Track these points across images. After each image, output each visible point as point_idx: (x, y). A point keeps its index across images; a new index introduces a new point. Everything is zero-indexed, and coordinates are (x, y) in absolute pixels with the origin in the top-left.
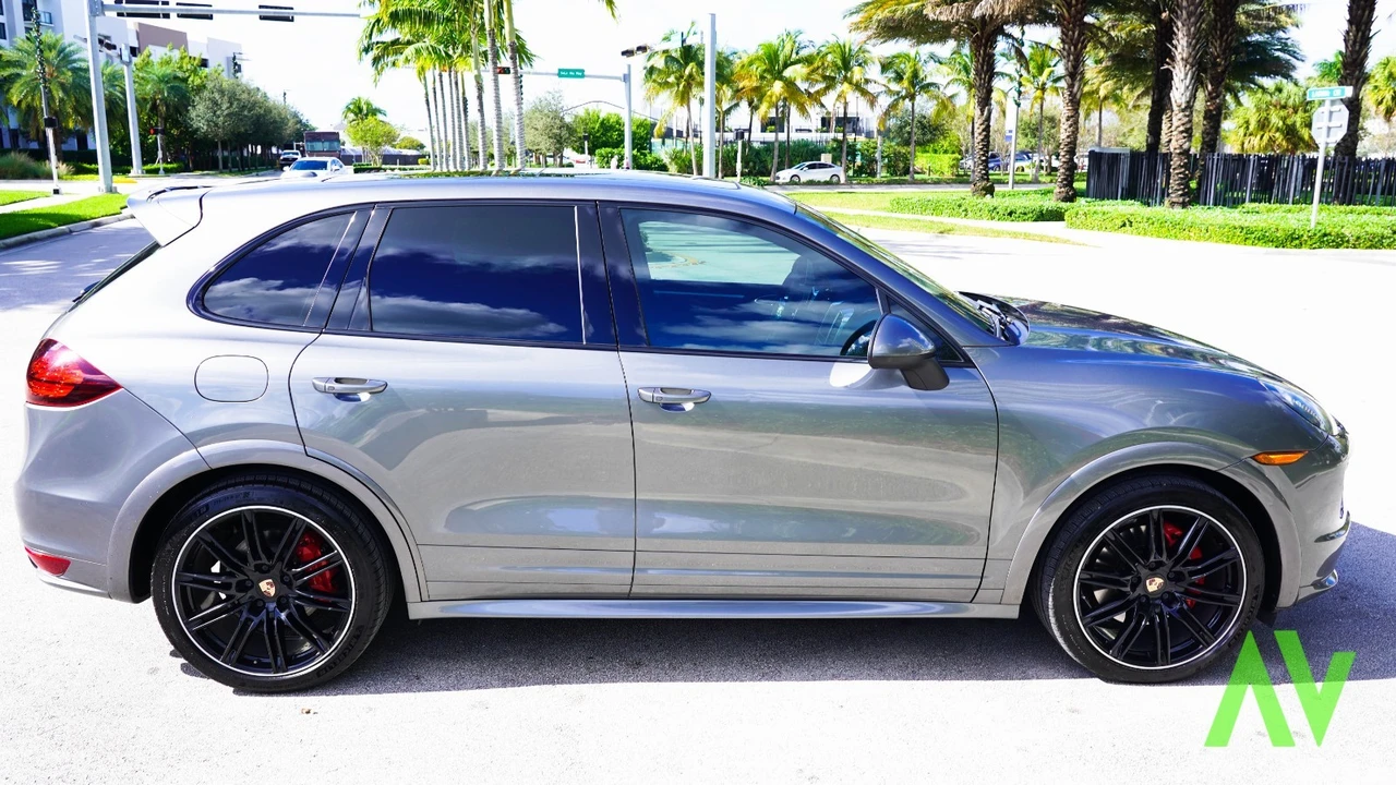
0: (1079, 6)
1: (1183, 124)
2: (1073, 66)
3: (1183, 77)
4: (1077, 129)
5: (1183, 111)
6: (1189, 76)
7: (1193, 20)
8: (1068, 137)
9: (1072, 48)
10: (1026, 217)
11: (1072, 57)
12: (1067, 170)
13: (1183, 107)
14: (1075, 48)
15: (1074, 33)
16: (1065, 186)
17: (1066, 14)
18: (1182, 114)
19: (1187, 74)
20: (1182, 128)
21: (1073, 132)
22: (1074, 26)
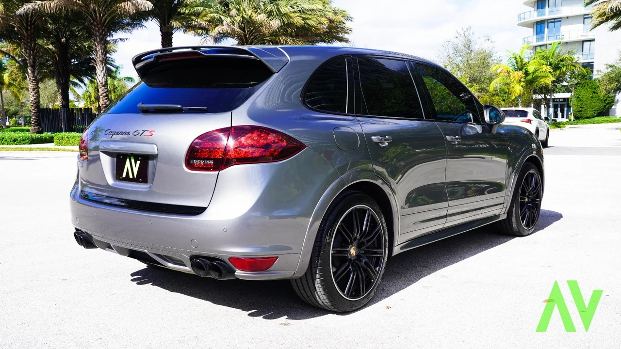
0: (32, 30)
1: (105, 93)
2: (33, 62)
3: (101, 69)
4: (39, 95)
5: (104, 86)
6: (104, 69)
7: (102, 42)
8: (35, 99)
9: (31, 52)
10: (24, 142)
11: (32, 57)
12: (37, 117)
13: (104, 84)
14: (33, 52)
15: (31, 44)
16: (36, 125)
17: (25, 34)
18: (103, 87)
19: (103, 68)
20: (104, 95)
21: (37, 97)
22: (31, 40)
